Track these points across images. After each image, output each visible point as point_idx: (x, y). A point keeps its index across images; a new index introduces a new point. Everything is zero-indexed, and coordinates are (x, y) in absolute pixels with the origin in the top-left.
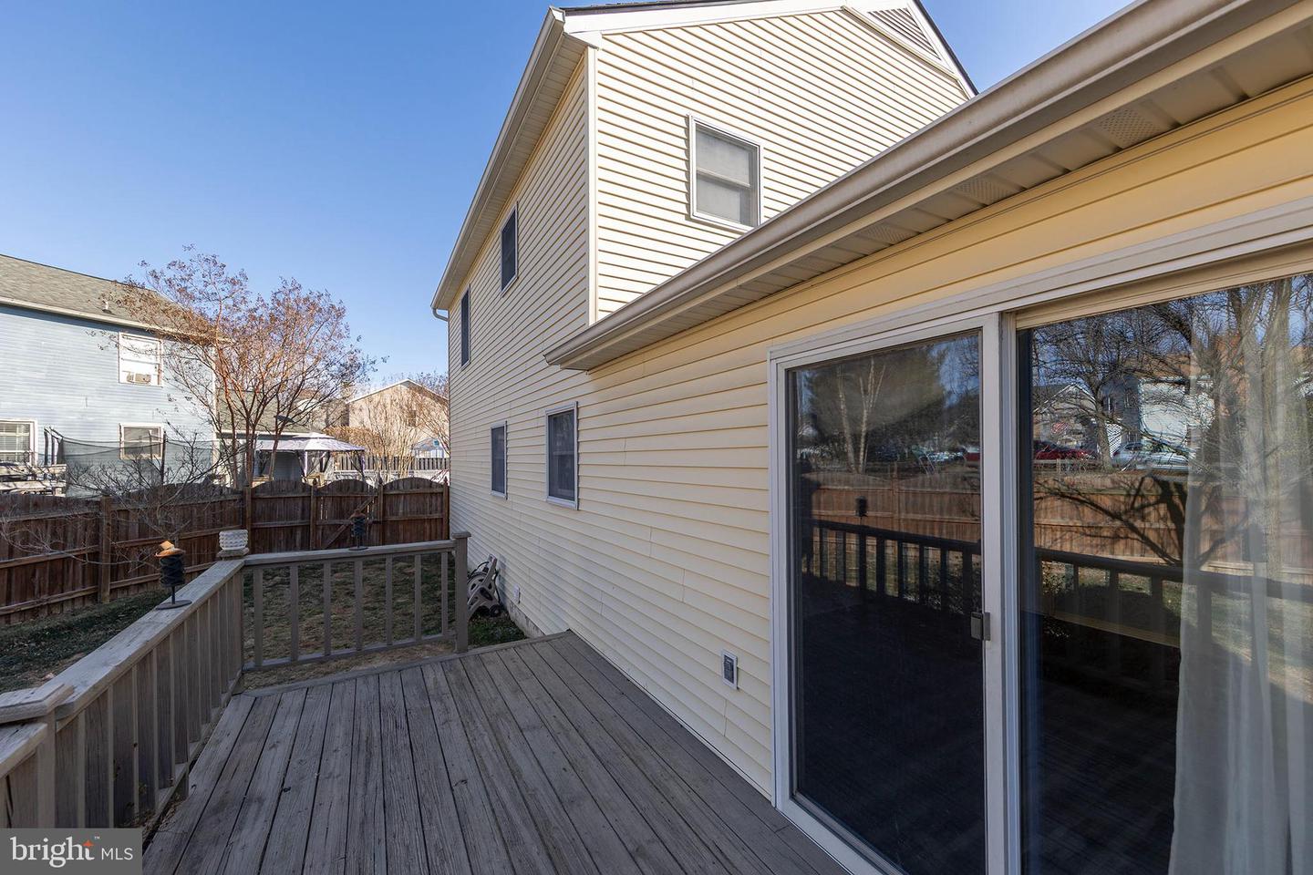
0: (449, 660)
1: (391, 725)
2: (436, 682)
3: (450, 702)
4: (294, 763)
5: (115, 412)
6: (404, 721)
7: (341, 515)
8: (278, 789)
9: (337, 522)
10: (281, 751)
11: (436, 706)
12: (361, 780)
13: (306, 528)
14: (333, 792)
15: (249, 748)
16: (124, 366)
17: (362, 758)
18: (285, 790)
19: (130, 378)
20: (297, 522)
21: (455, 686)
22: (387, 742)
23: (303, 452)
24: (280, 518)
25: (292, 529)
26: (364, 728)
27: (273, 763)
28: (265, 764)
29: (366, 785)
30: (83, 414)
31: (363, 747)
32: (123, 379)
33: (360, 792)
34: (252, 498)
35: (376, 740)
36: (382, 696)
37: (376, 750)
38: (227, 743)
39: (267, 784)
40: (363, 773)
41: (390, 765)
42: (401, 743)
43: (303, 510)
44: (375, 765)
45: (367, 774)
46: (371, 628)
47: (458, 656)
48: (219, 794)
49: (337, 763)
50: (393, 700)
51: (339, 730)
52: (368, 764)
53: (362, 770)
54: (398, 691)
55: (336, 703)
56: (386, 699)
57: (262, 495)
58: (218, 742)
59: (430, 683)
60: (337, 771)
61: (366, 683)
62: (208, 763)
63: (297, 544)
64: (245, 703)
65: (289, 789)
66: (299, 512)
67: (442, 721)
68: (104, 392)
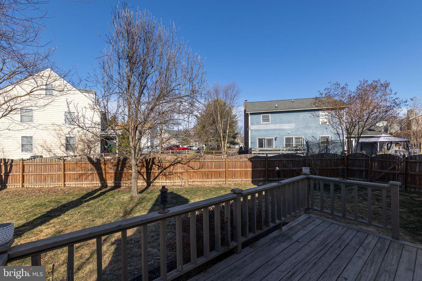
0: (385, 239)
1: (338, 245)
2: (370, 242)
3: (368, 253)
4: (304, 237)
5: (319, 133)
6: (344, 246)
7: (383, 168)
8: (296, 240)
9: (381, 171)
10: (305, 232)
11: (361, 250)
12: (315, 253)
13: (367, 171)
14: (307, 250)
15: (299, 227)
16: (321, 120)
17: (320, 248)
18: (297, 241)
19: (322, 123)
20: (363, 169)
21: (377, 248)
22: (332, 249)
23: (377, 142)
24: (357, 166)
25: (361, 171)
26: (329, 241)
27: (301, 233)
28: (299, 233)
29: (315, 255)
30: (312, 134)
31: (324, 245)
32: (320, 123)
33: (312, 255)
34: (347, 159)
35: (329, 246)
36: (344, 235)
37: (327, 249)
38: (297, 223)
39: (295, 238)
40: (317, 251)
41: (327, 255)
42: (336, 252)
43: (366, 165)
44: (323, 252)
45: (318, 252)
46: (377, 215)
47: (391, 239)
48: (286, 233)
49: (313, 244)
50: (347, 238)
51: (322, 236)
52: (321, 250)
53: (318, 250)
54: (351, 237)
55: (329, 229)
56: (345, 237)
57: (350, 158)
58: (295, 222)
59: (366, 242)
60: (312, 246)
61: (343, 228)
62: (290, 225)
63: (364, 177)
64: (307, 216)
65: (298, 242)
66: (364, 165)
67: (358, 256)
68: (316, 128)
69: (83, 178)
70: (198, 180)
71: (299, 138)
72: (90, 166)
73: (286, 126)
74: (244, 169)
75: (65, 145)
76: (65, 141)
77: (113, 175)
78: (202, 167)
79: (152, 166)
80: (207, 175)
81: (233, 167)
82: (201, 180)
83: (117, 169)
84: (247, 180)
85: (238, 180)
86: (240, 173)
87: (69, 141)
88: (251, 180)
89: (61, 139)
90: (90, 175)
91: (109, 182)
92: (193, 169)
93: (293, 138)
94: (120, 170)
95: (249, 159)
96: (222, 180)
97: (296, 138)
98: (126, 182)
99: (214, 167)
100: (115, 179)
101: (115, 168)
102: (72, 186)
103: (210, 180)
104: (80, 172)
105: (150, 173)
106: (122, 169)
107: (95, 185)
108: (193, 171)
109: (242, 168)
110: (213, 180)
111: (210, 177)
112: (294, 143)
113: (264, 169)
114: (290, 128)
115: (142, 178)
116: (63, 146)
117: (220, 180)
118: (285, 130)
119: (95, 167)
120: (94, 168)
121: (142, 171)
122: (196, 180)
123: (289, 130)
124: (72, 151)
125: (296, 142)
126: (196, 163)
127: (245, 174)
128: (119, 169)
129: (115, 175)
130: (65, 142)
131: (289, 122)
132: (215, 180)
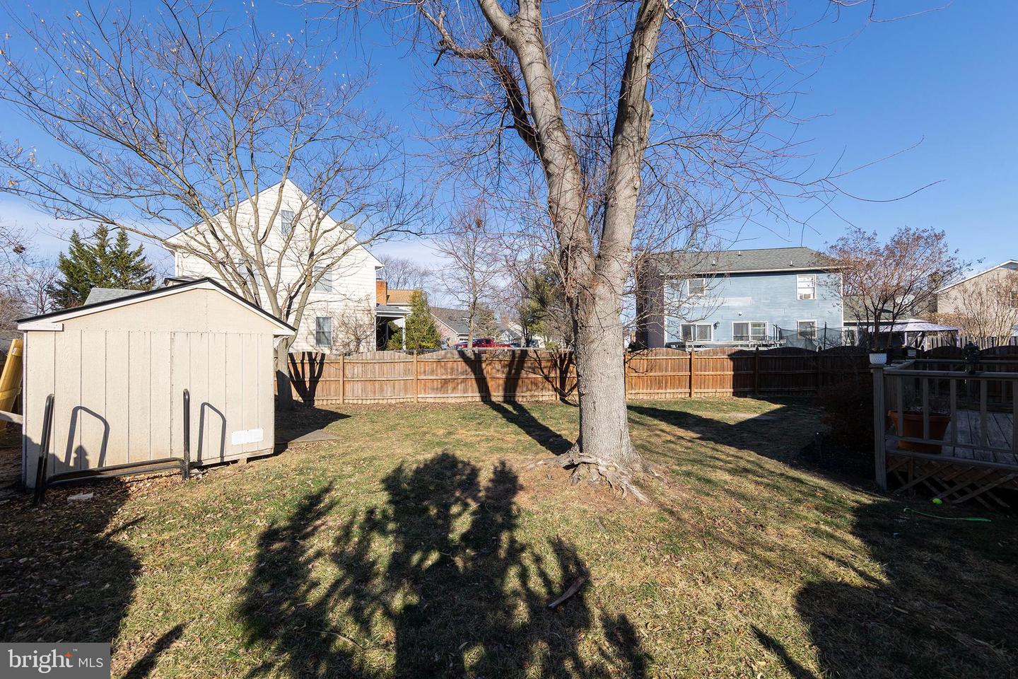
5: (795, 315)
16: (799, 291)
19: (801, 297)
23: (903, 332)
30: (783, 317)
32: (799, 298)
68: (790, 305)
69: (450, 387)
70: (645, 391)
71: (759, 325)
72: (462, 366)
73: (734, 302)
74: (719, 373)
75: (314, 332)
76: (315, 324)
77: (501, 382)
78: (651, 368)
79: (568, 366)
80: (659, 383)
81: (703, 369)
82: (649, 391)
83: (509, 373)
84: (724, 390)
85: (710, 390)
86: (713, 379)
87: (322, 325)
88: (732, 390)
89: (309, 321)
90: (461, 383)
91: (495, 394)
92: (636, 372)
93: (747, 324)
94: (514, 374)
95: (729, 356)
96: (683, 390)
97: (754, 325)
98: (523, 394)
99: (671, 369)
100: (506, 390)
101: (506, 370)
102: (428, 400)
103: (663, 391)
104: (444, 377)
105: (566, 377)
106: (518, 373)
107: (470, 399)
108: (636, 374)
109: (717, 371)
110: (668, 391)
111: (664, 386)
112: (750, 335)
113: (752, 372)
114: (741, 304)
115: (550, 387)
116: (312, 337)
117: (680, 390)
118: (733, 309)
119: (471, 367)
120: (470, 370)
121: (553, 375)
122: (641, 391)
123: (741, 308)
124: (327, 346)
125: (754, 332)
126: (641, 362)
127: (720, 380)
128: (513, 371)
129: (506, 383)
130: (315, 328)
131: (742, 295)
132: (672, 391)
